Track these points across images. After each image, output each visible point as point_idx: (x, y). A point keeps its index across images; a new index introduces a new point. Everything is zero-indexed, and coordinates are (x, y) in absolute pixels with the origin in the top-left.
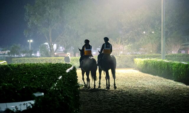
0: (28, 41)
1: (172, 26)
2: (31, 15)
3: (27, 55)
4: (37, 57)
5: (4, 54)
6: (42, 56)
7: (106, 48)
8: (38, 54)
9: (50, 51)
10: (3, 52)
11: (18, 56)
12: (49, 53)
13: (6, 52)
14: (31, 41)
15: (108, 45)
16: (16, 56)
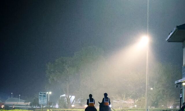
0: (47, 93)
1: (167, 85)
2: (52, 72)
3: (47, 107)
4: (56, 108)
5: (27, 105)
6: (60, 107)
7: (106, 101)
8: (57, 106)
9: (67, 103)
10: (26, 104)
11: (39, 107)
12: (67, 106)
13: (29, 103)
14: (50, 93)
15: (107, 99)
16: (37, 107)
